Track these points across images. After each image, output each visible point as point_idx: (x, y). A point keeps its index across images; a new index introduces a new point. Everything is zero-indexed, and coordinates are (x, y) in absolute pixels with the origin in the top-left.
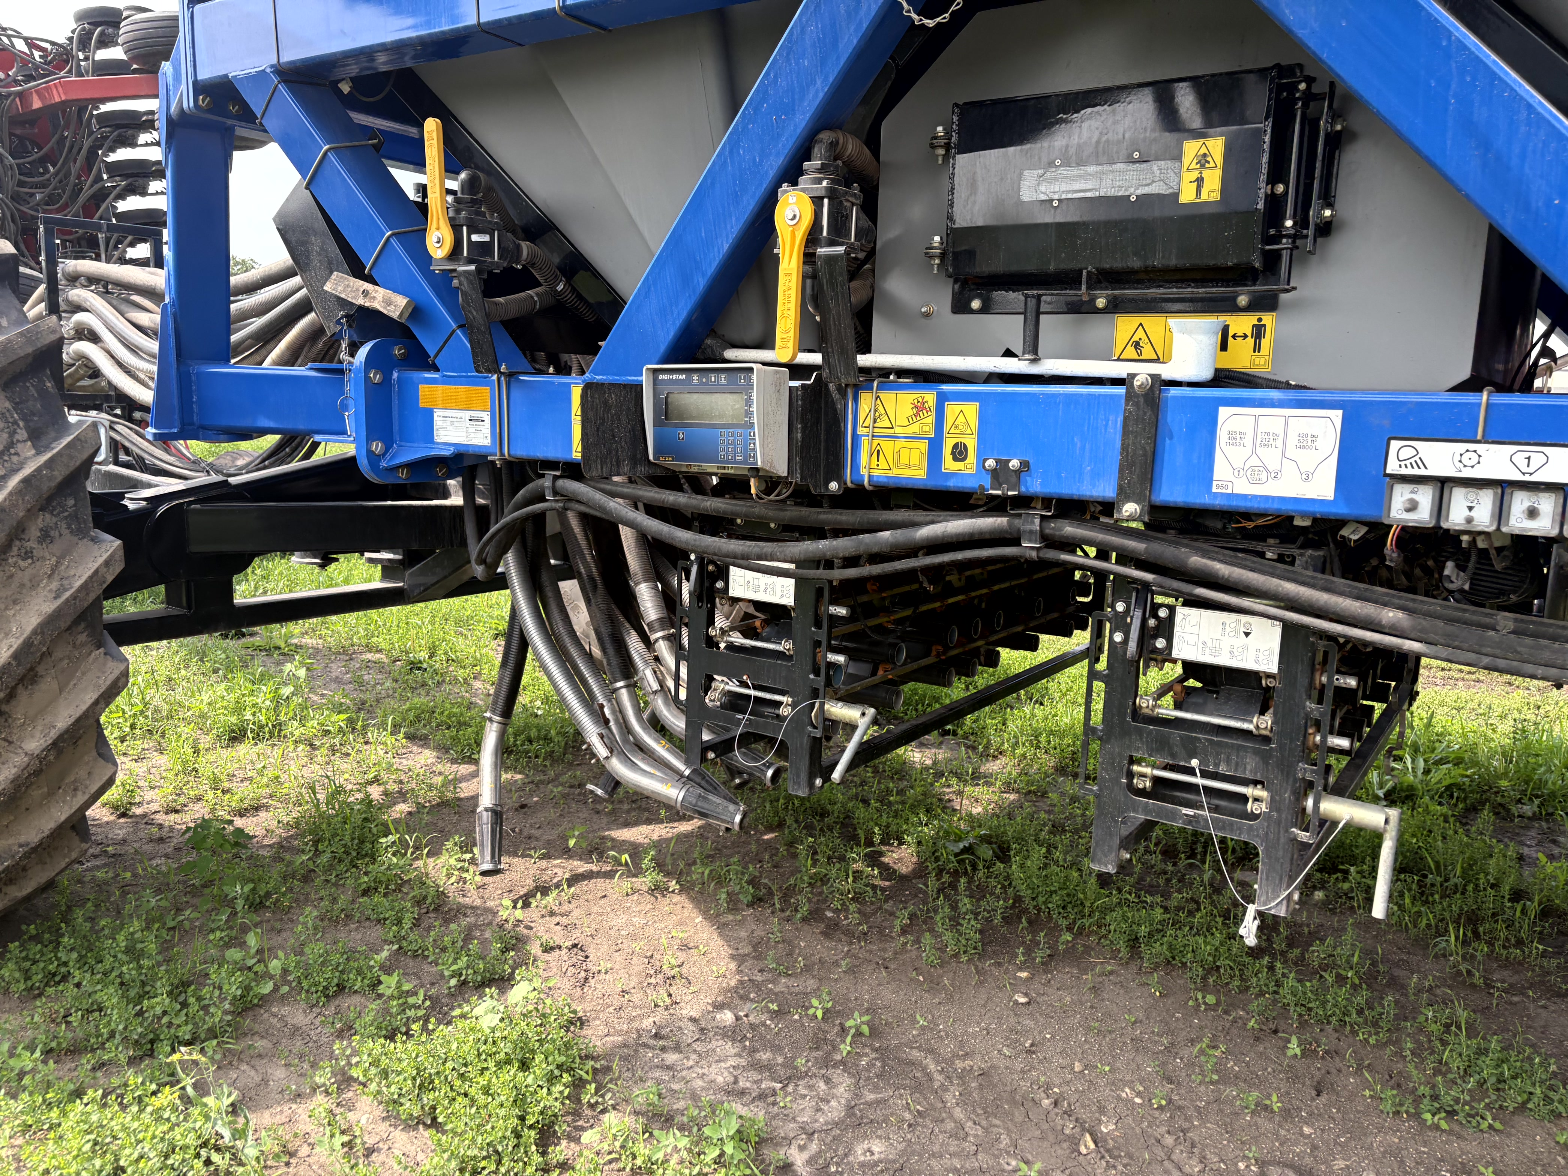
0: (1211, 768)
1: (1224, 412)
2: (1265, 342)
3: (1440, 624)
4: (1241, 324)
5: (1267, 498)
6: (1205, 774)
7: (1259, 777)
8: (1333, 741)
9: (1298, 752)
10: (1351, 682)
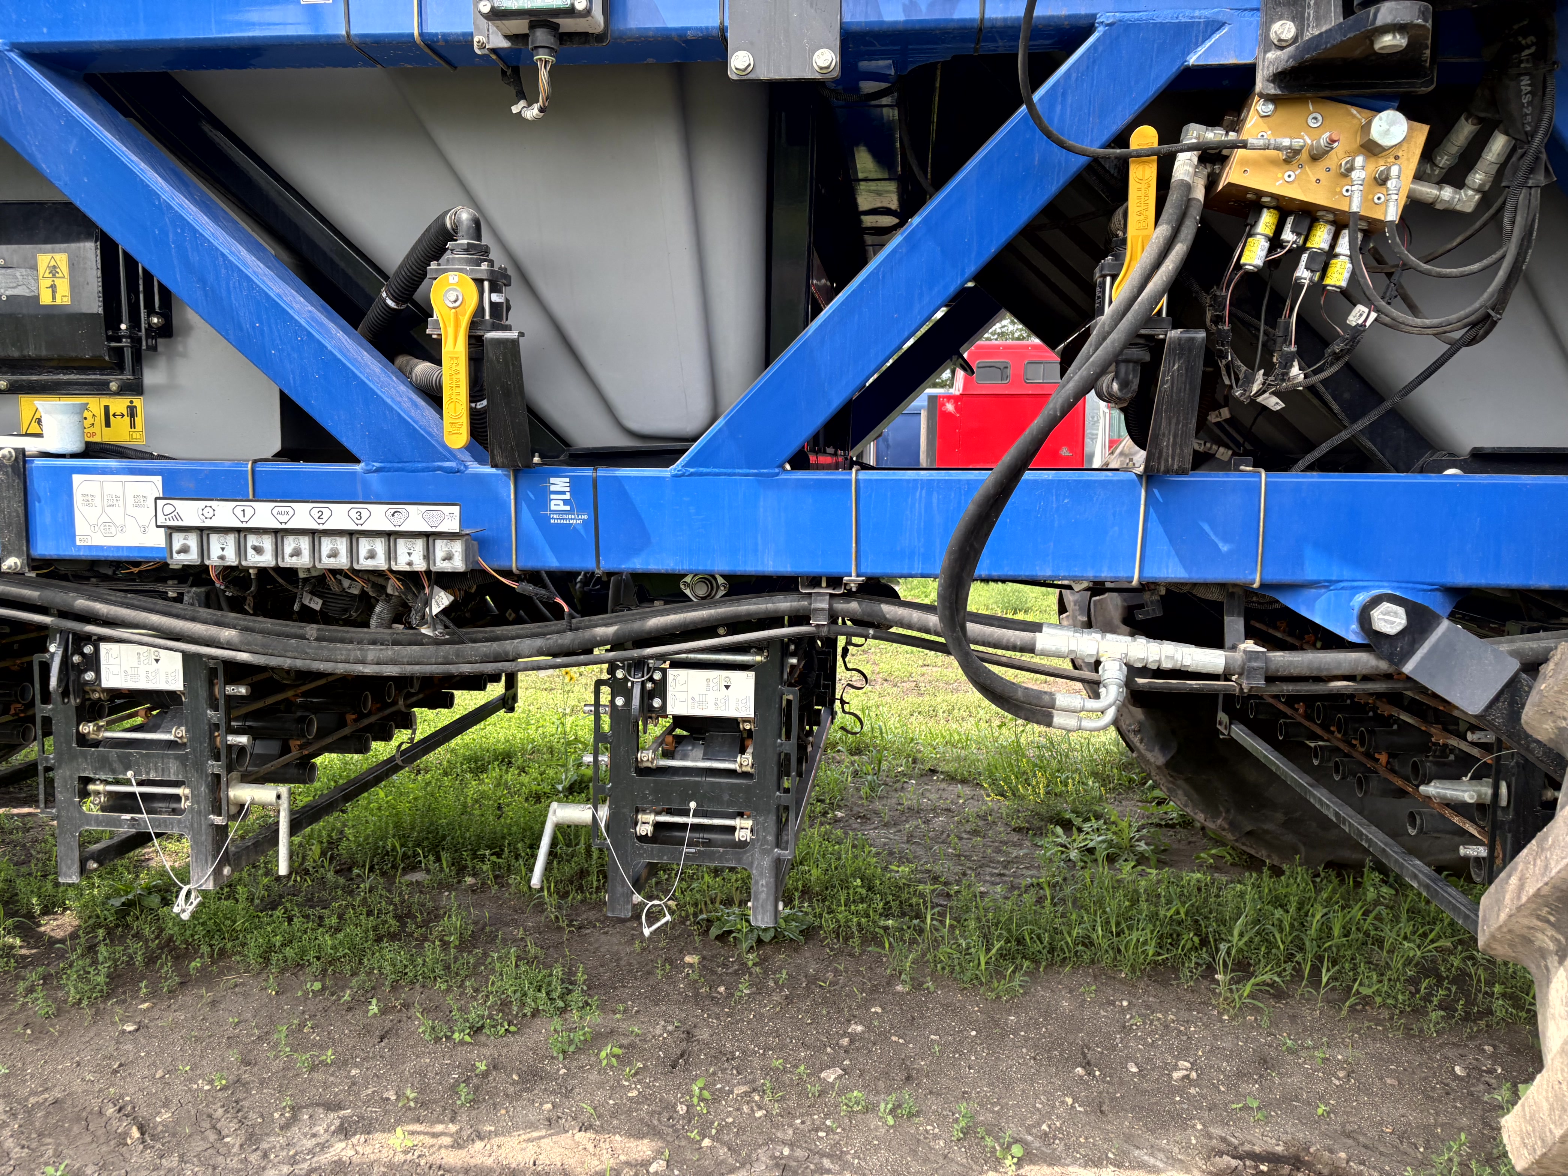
0: (144, 777)
1: (77, 479)
2: (138, 420)
3: (259, 637)
4: (118, 405)
5: (118, 548)
6: (140, 783)
7: (180, 778)
8: (232, 739)
9: (207, 753)
10: (243, 690)
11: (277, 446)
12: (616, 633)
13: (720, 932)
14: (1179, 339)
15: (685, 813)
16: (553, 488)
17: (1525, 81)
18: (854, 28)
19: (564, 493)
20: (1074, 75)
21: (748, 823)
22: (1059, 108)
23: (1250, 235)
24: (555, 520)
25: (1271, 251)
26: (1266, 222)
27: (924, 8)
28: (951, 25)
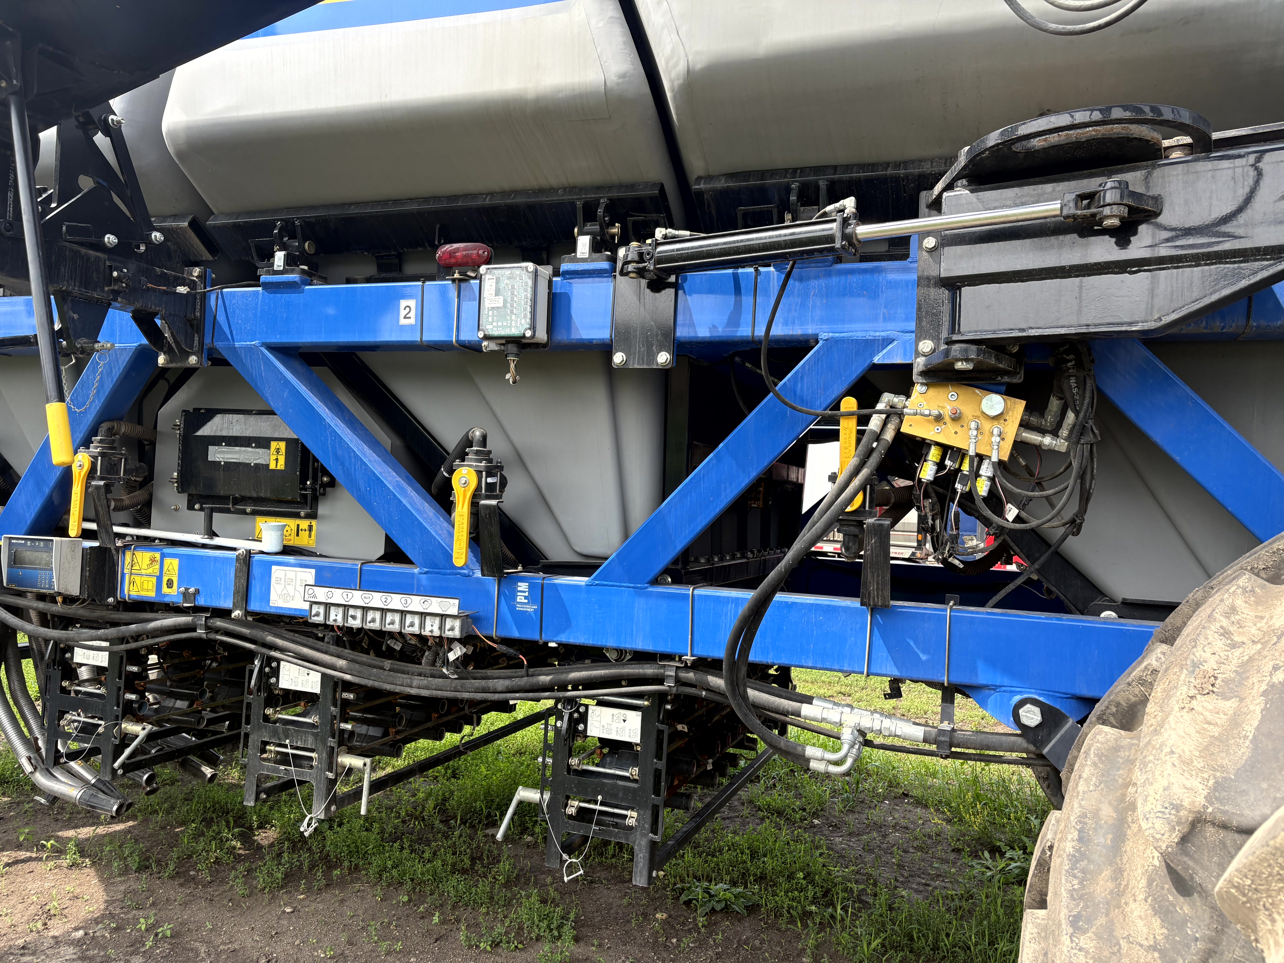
0: (295, 744)
1: (274, 568)
2: (313, 533)
3: (357, 666)
4: (304, 524)
5: (290, 609)
6: (293, 747)
7: (313, 747)
8: (344, 726)
9: (329, 733)
10: (351, 696)
11: (381, 552)
12: (551, 680)
13: (686, 899)
14: (874, 524)
15: (596, 802)
16: (519, 589)
17: (1073, 380)
18: (682, 340)
19: (525, 592)
20: (807, 367)
21: (635, 814)
22: (799, 385)
23: (925, 461)
24: (519, 608)
25: (937, 471)
26: (934, 454)
27: (720, 329)
28: (736, 339)
